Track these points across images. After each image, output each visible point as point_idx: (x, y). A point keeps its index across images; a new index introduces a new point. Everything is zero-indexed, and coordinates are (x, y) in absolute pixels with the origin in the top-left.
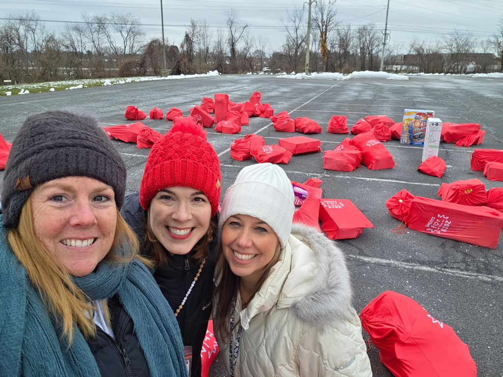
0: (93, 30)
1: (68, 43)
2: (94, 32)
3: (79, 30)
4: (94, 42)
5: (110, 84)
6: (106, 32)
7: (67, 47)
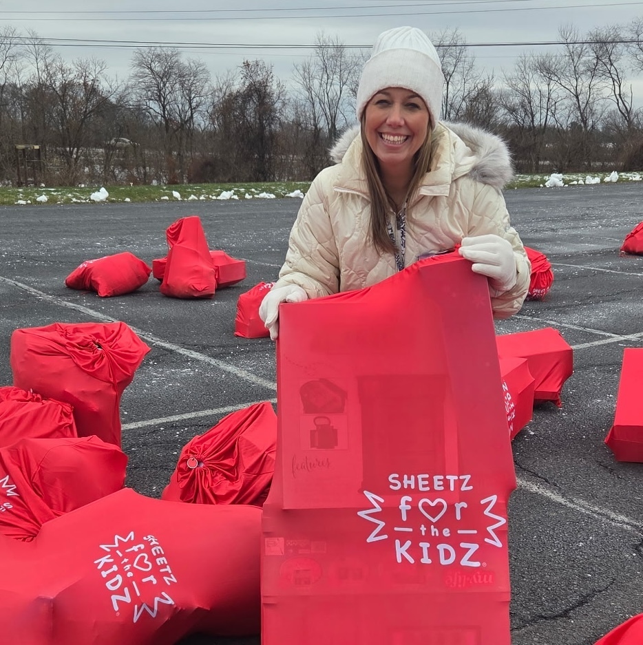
0: (582, 68)
1: (516, 100)
2: (584, 73)
3: (548, 71)
4: (577, 97)
5: (561, 184)
6: (613, 71)
7: (512, 110)
